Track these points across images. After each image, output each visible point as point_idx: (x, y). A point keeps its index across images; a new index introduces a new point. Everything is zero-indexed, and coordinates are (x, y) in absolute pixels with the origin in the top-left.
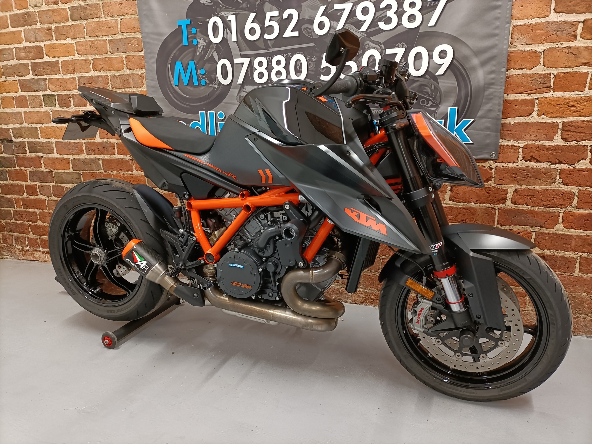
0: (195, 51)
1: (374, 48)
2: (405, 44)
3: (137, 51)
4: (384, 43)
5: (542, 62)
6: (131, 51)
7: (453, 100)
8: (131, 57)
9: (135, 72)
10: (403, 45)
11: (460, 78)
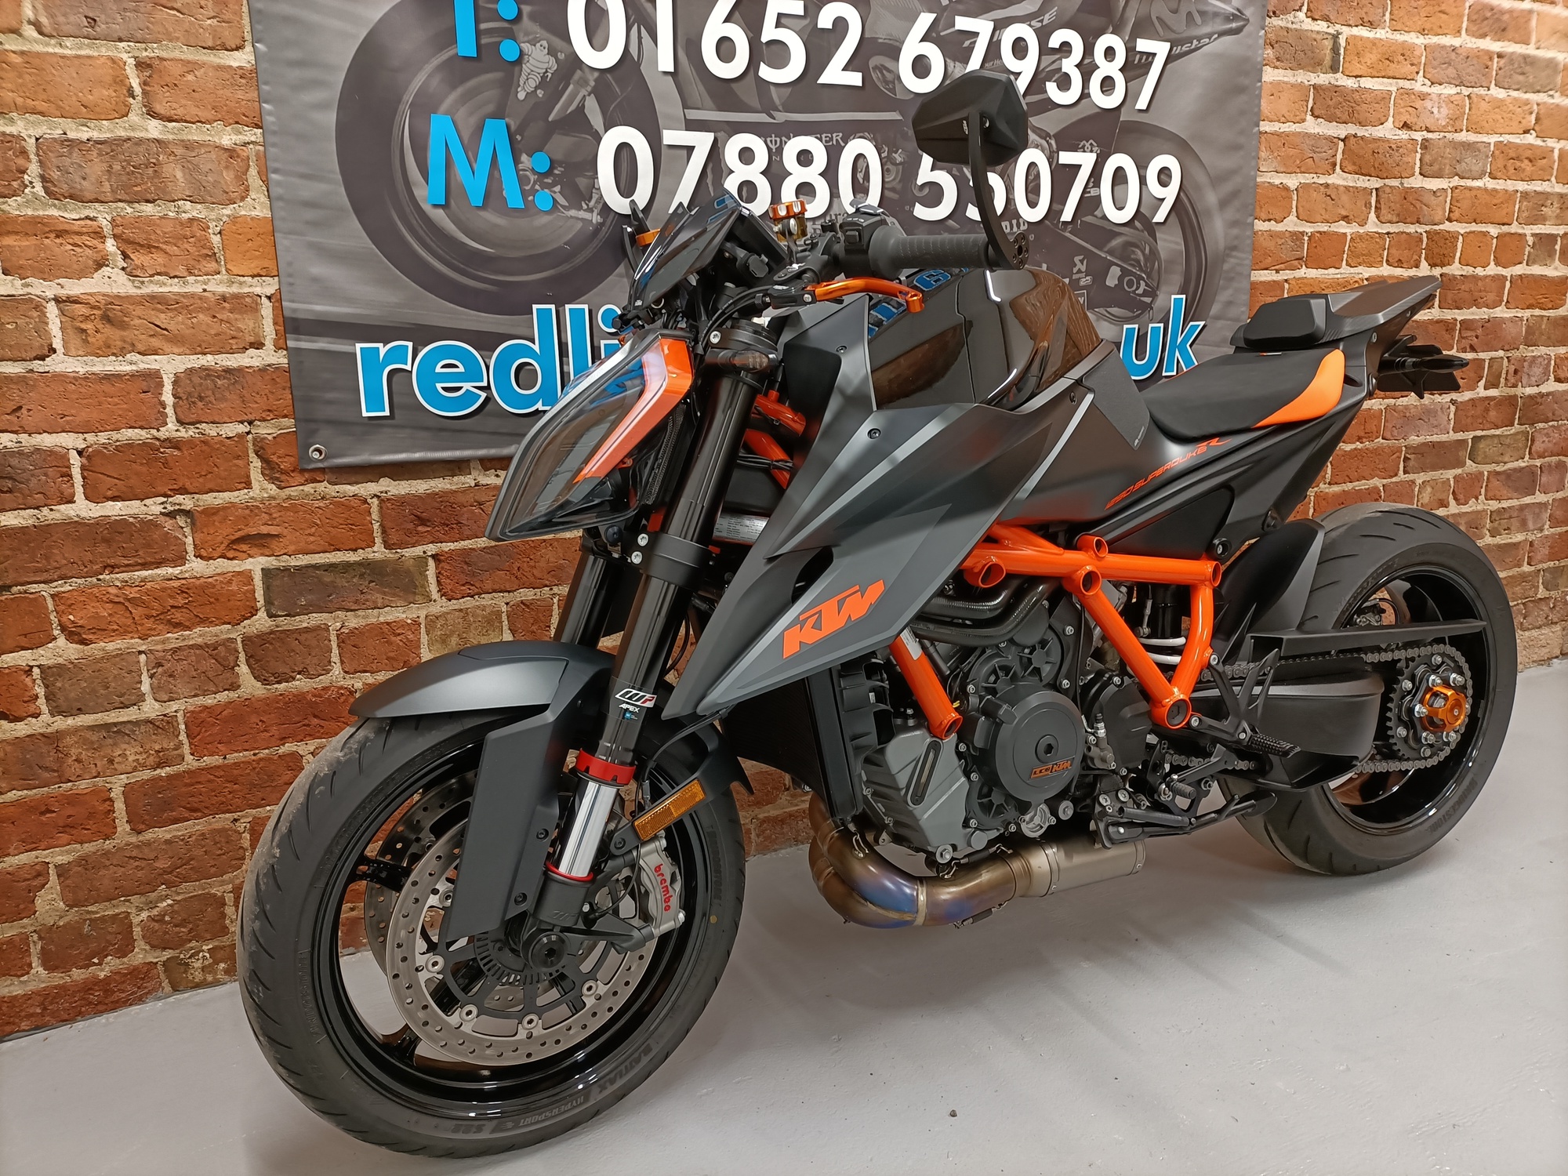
0: (509, 84)
1: (1037, 147)
2: (1095, 144)
3: (210, 44)
4: (1057, 136)
5: (1294, 210)
6: (178, 39)
7: (1177, 279)
8: (176, 70)
9: (194, 133)
10: (1091, 144)
11: (1188, 231)
